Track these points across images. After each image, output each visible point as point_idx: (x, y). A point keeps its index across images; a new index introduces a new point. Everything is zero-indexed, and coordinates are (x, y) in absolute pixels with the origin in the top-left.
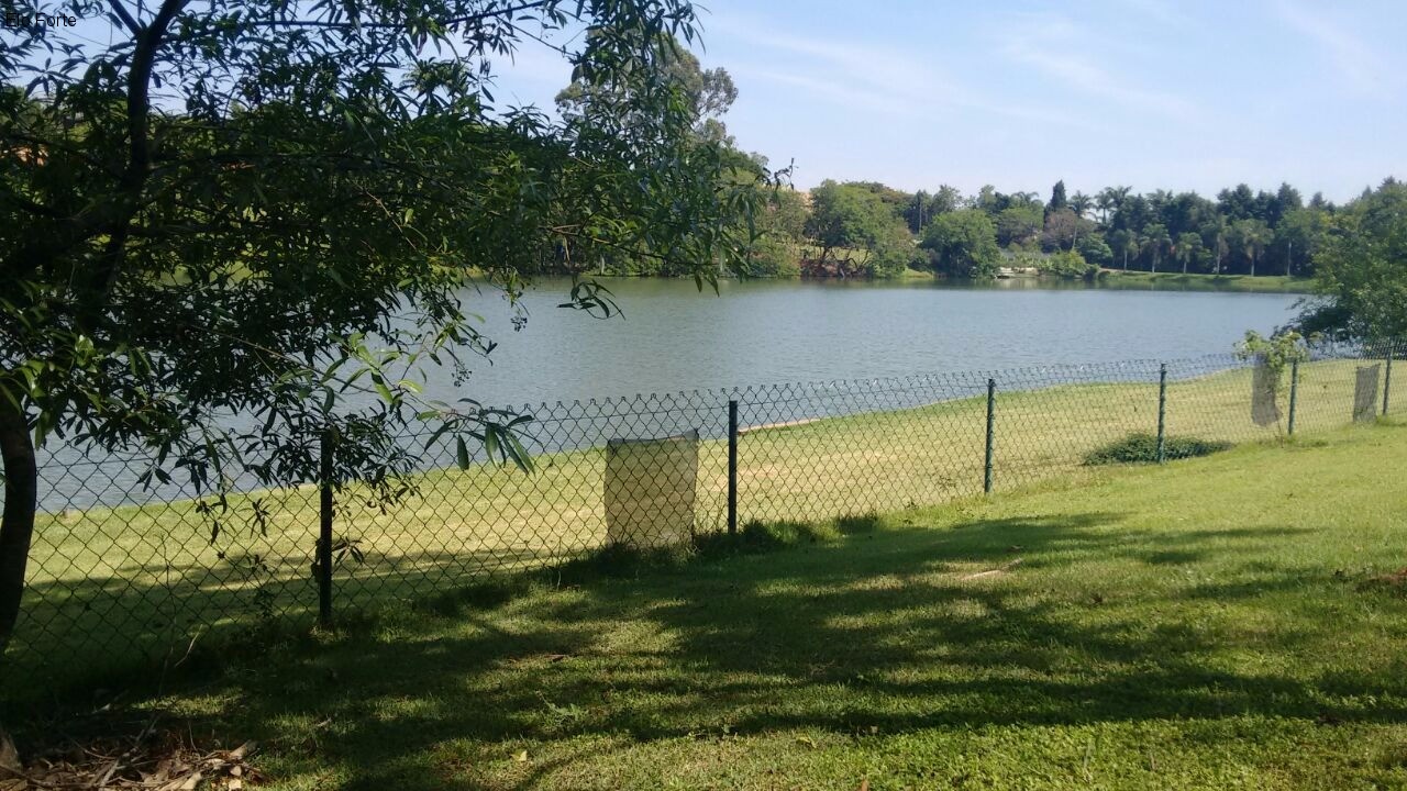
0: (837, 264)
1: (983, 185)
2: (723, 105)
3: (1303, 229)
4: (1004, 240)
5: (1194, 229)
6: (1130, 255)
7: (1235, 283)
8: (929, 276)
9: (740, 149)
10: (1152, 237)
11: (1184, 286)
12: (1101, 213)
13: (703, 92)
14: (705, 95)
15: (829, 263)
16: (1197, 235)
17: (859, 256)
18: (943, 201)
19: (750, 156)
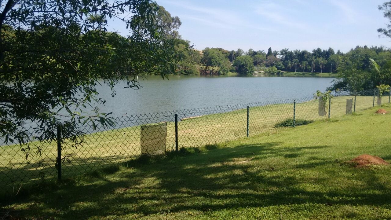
0: (210, 71)
1: (250, 49)
2: (178, 27)
3: (335, 60)
4: (255, 64)
5: (306, 60)
6: (289, 68)
7: (317, 75)
8: (235, 74)
9: (183, 39)
10: (295, 62)
11: (303, 76)
12: (281, 56)
13: (172, 23)
14: (173, 24)
15: (208, 71)
16: (307, 62)
17: (216, 68)
18: (239, 53)
19: (185, 41)
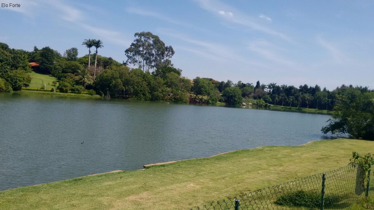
0: (199, 100)
1: (239, 81)
2: (171, 56)
3: (321, 97)
4: (244, 95)
5: (293, 95)
6: (276, 101)
7: (303, 110)
8: (224, 104)
9: (175, 67)
10: (282, 97)
11: (290, 111)
12: (269, 90)
13: (166, 52)
14: (166, 53)
15: (197, 99)
16: (294, 97)
17: (205, 98)
18: (228, 84)
19: (177, 69)
